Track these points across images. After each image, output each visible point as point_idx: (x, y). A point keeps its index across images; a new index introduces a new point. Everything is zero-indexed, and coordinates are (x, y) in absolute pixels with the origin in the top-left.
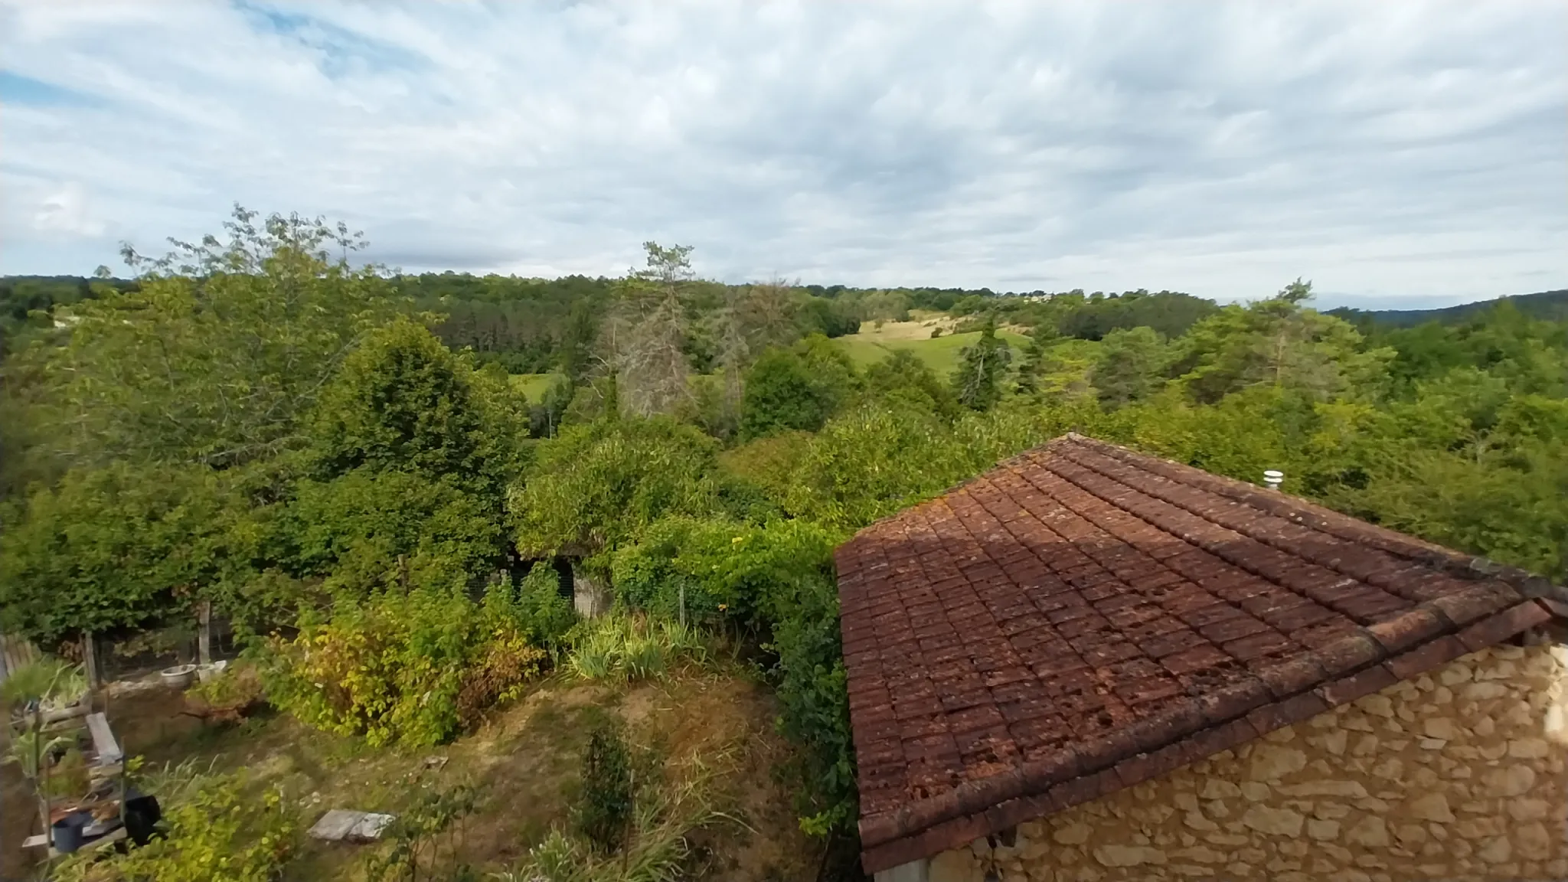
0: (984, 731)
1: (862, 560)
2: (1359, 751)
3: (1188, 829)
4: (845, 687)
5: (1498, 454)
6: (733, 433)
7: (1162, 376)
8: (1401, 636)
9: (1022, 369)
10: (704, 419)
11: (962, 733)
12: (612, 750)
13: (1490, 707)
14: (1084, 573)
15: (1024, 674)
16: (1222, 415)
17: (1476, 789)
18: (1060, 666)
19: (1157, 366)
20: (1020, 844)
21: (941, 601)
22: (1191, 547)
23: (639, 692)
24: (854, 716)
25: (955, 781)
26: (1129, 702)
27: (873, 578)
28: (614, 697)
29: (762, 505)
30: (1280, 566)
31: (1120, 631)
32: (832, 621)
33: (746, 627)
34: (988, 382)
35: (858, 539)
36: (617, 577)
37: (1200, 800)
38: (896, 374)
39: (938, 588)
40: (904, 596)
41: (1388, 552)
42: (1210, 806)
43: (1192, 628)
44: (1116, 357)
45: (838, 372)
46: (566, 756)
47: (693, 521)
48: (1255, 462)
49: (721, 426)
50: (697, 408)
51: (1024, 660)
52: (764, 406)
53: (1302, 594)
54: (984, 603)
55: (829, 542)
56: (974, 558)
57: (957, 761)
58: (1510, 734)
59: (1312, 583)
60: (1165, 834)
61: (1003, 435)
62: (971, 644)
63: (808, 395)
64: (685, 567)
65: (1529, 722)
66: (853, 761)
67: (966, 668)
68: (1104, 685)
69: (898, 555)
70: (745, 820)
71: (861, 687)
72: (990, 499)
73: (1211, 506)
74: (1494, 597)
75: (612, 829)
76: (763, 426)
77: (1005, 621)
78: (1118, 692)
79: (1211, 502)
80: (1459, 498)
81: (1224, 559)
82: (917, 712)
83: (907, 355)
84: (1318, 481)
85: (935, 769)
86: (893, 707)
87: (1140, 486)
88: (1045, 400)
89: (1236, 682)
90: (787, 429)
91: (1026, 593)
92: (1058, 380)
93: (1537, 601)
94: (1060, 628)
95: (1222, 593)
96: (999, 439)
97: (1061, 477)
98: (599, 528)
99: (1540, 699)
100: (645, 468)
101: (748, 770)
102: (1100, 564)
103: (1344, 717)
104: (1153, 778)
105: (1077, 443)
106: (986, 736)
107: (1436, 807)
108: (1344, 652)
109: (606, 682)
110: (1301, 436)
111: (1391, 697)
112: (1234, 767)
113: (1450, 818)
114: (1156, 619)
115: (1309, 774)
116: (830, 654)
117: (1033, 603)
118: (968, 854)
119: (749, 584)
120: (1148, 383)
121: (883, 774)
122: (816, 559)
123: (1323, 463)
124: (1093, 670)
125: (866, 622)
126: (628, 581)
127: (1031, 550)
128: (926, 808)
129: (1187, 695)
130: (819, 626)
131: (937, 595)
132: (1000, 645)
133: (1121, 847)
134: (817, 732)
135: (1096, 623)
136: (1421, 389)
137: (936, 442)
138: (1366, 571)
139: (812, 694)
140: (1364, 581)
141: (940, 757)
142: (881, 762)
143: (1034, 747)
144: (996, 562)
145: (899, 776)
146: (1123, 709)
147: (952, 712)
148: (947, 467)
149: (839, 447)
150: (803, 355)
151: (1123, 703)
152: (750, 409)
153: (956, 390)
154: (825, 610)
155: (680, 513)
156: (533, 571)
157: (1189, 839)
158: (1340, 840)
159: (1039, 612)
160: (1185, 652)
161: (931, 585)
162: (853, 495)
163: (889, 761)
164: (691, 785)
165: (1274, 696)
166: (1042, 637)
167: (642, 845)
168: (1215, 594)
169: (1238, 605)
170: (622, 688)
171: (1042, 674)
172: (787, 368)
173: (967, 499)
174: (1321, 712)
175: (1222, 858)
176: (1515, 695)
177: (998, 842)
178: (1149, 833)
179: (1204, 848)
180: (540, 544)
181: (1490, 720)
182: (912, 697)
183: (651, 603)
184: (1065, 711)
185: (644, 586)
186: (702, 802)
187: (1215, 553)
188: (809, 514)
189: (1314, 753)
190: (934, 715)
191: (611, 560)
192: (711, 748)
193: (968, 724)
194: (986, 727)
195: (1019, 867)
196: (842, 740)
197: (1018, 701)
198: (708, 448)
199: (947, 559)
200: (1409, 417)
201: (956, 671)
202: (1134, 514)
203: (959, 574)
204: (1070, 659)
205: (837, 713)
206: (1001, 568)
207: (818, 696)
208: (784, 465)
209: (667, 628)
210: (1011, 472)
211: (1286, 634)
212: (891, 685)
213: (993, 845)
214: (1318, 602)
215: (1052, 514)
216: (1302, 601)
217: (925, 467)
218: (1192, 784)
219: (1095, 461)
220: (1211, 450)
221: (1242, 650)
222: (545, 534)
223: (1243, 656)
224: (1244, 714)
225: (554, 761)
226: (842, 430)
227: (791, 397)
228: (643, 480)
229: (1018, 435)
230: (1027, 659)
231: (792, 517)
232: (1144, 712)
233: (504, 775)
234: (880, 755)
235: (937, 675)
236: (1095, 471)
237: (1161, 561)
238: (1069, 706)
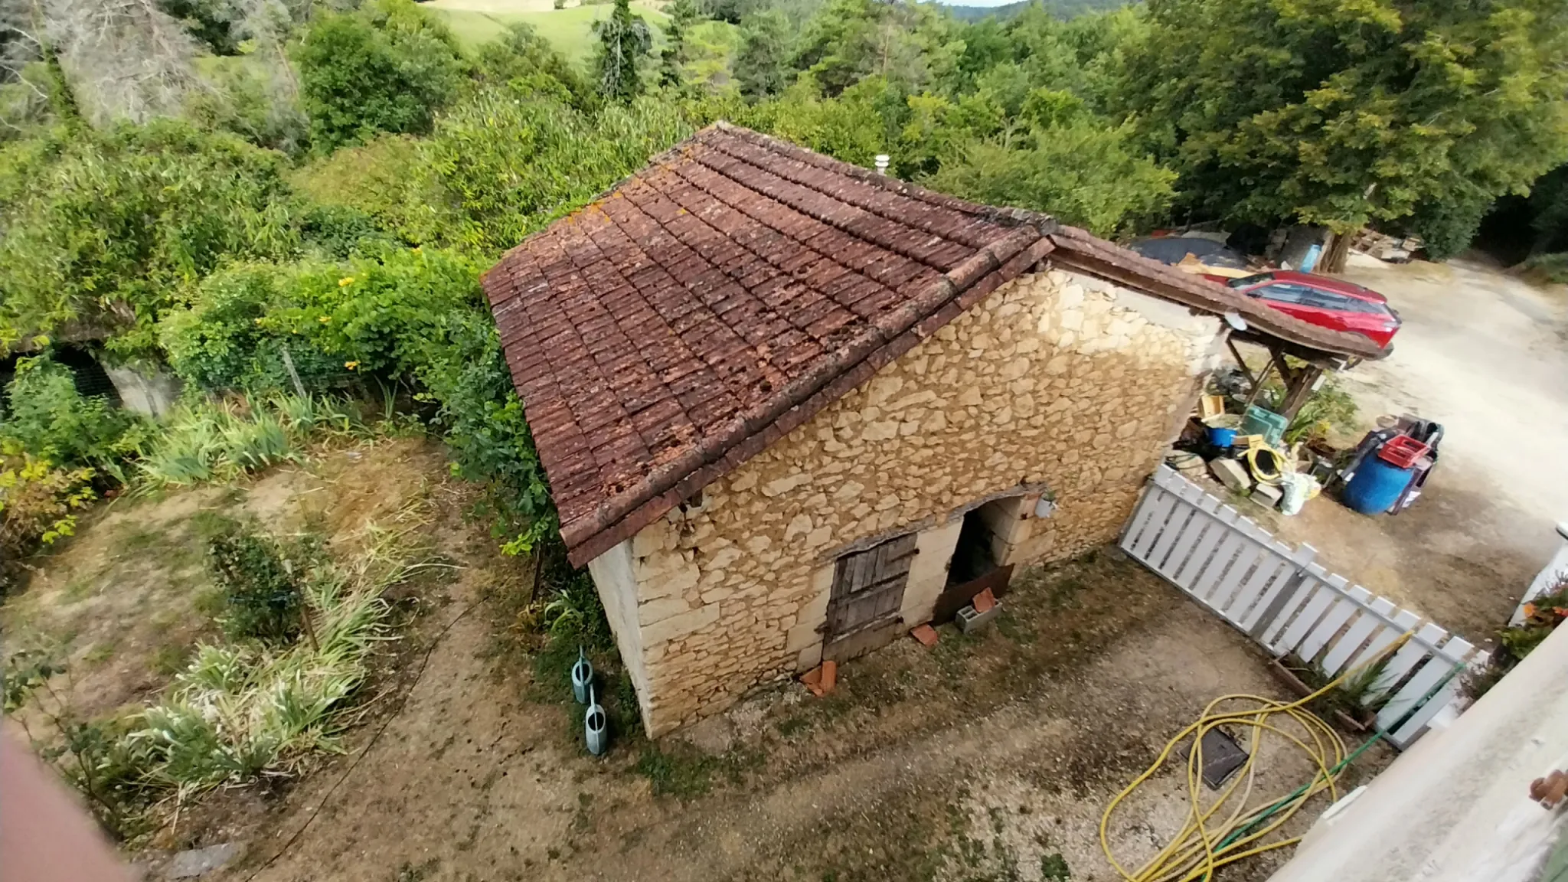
0: (667, 423)
1: (516, 284)
2: (933, 369)
3: (826, 453)
4: (523, 416)
5: (1018, 138)
6: (304, 143)
7: (796, 66)
8: (967, 277)
9: (664, 54)
10: (246, 123)
11: (647, 428)
12: (248, 549)
13: (1009, 322)
14: (742, 263)
15: (697, 365)
16: (843, 108)
17: (996, 379)
18: (725, 351)
19: (790, 56)
20: (706, 502)
21: (611, 313)
22: (826, 227)
23: (268, 481)
24: (538, 441)
25: (645, 470)
26: (784, 368)
27: (533, 301)
28: (232, 495)
29: (375, 237)
30: (890, 232)
31: (774, 310)
32: (495, 354)
33: (393, 382)
34: (628, 68)
35: (508, 261)
36: (175, 357)
37: (835, 430)
38: (518, 57)
39: (606, 300)
40: (571, 314)
41: (963, 212)
42: (841, 433)
43: (828, 297)
44: (754, 42)
45: (437, 51)
46: (187, 573)
47: (271, 265)
48: (865, 155)
49: (280, 134)
50: (230, 107)
51: (694, 353)
52: (338, 100)
53: (905, 255)
54: (653, 307)
55: (472, 269)
56: (638, 265)
57: (645, 453)
58: (1018, 337)
59: (912, 245)
60: (811, 461)
61: (652, 129)
62: (646, 347)
63: (402, 84)
64: (280, 326)
65: (1030, 327)
66: (545, 481)
67: (644, 372)
68: (763, 359)
69: (558, 273)
70: (447, 562)
71: (541, 413)
72: (646, 201)
73: (840, 186)
74: (1024, 238)
75: (284, 620)
76: (347, 131)
77: (675, 320)
78: (775, 362)
79: (841, 183)
80: (993, 176)
81: (851, 234)
82: (601, 422)
83: (527, 31)
84: (906, 169)
85: (626, 465)
86: (577, 423)
87: (784, 174)
88: (690, 94)
89: (861, 334)
90: (383, 133)
91: (692, 290)
92: (700, 67)
93: (1048, 237)
94: (725, 318)
95: (850, 263)
96: (649, 134)
97: (714, 169)
98: (114, 295)
99: (1037, 311)
100: (161, 199)
101: (439, 519)
102: (754, 252)
103: (927, 346)
104: (803, 423)
105: (726, 132)
106: (670, 425)
107: (972, 396)
108: (932, 295)
109: (215, 482)
110: (897, 129)
111: (956, 325)
112: (858, 399)
113: (980, 401)
114: (800, 294)
115: (905, 392)
116: (501, 389)
117: (699, 299)
118: (664, 524)
119: (380, 333)
120: (784, 74)
121: (577, 484)
122: (461, 290)
123: (911, 154)
124: (754, 348)
125: (535, 348)
126: (197, 357)
127: (692, 248)
128: (621, 500)
129: (826, 352)
130: (481, 362)
131: (606, 307)
132: (672, 344)
133: (781, 480)
134: (501, 465)
135: (754, 307)
136: (980, 82)
137: (580, 139)
138: (946, 229)
139: (487, 432)
140: (946, 238)
141: (629, 454)
142: (573, 474)
143: (710, 424)
144: (660, 264)
145: (593, 481)
146: (779, 375)
147: (635, 413)
148: (596, 169)
149: (459, 150)
150: (380, 24)
151: (779, 370)
152: (318, 107)
153: (595, 81)
154: (483, 344)
155: (246, 258)
156: (20, 371)
157: (826, 460)
158: (917, 433)
159: (705, 306)
160: (825, 317)
161: (598, 298)
162: (491, 212)
163: (581, 471)
164: (373, 551)
165: (885, 339)
166: (710, 329)
167: (331, 622)
168: (844, 265)
169: (861, 272)
170: (241, 482)
171: (711, 362)
172: (358, 41)
173: (622, 202)
174: (914, 345)
175: (848, 465)
176: (1025, 310)
177: (688, 506)
178: (800, 464)
179: (837, 463)
180: (14, 332)
181: (1008, 330)
182: (595, 409)
183: (245, 379)
184: (733, 387)
185: (225, 359)
186: (392, 562)
187: (844, 229)
188: (440, 239)
189: (906, 376)
190: (618, 421)
191: (155, 336)
192: (388, 512)
193: (652, 420)
194: (666, 419)
195: (706, 519)
196: (531, 465)
197: (693, 389)
198: (267, 165)
199: (611, 269)
200: (969, 109)
201: (635, 376)
202: (780, 201)
203: (626, 283)
204: (735, 343)
205: (520, 443)
206: (666, 270)
207: (495, 433)
208: (391, 182)
209: (282, 404)
210: (663, 171)
211: (894, 289)
212: (572, 403)
213: (684, 509)
214: (916, 260)
215: (709, 210)
216: (905, 260)
217: (572, 172)
218: (829, 420)
219: (743, 152)
220: (834, 145)
221: (864, 309)
222: (17, 315)
223: (865, 312)
224: (865, 359)
225: (171, 582)
226: (459, 128)
227: (377, 87)
228: (165, 216)
229: (668, 128)
230: (698, 351)
231: (415, 246)
232: (795, 374)
233: (99, 618)
234: (572, 469)
235: (617, 384)
236: (744, 161)
237: (803, 243)
238: (736, 383)
